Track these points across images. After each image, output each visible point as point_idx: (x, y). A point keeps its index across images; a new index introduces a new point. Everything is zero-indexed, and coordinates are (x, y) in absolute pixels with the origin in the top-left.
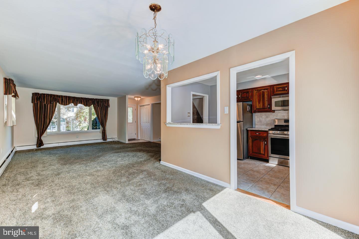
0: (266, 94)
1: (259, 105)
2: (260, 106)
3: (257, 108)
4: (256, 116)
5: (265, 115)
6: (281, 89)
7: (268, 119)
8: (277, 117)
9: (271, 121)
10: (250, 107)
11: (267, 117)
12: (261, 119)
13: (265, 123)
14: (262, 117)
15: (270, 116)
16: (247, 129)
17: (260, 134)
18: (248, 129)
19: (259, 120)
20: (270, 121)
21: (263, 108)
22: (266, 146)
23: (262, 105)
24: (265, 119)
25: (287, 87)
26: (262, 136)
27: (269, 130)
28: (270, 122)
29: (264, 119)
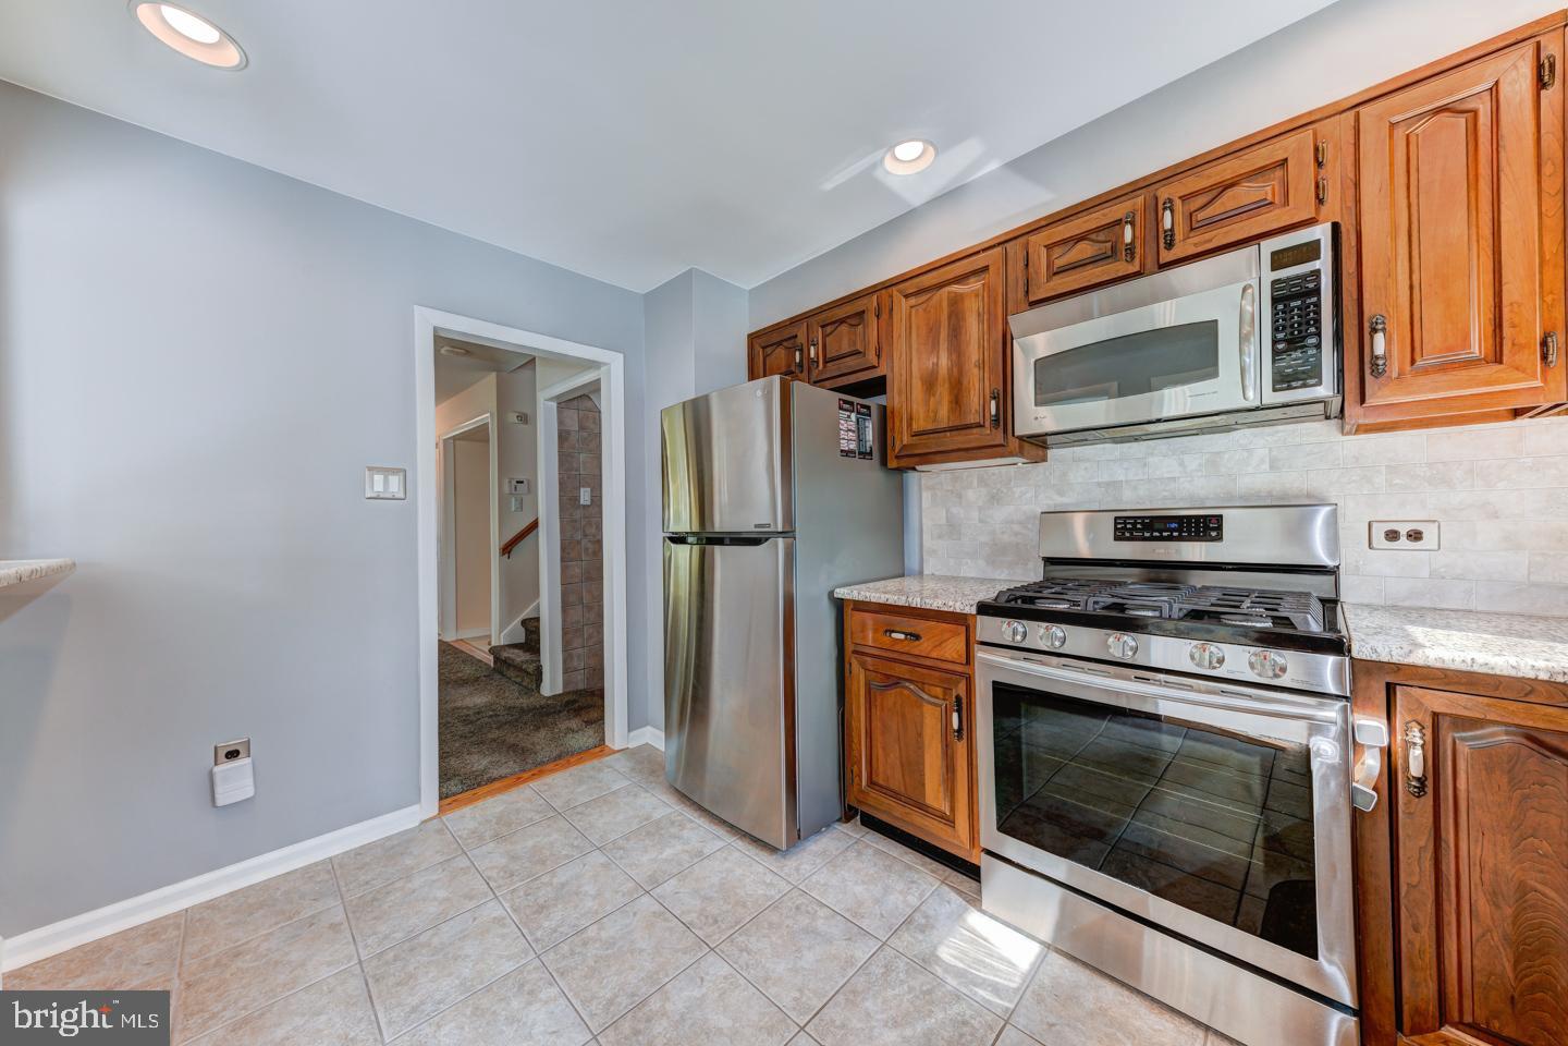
0: (972, 309)
1: (927, 402)
2: (936, 413)
3: (915, 427)
4: (924, 495)
5: (982, 482)
6: (1085, 250)
7: (1000, 514)
8: (1061, 493)
9: (1020, 523)
10: (869, 425)
11: (995, 499)
12: (954, 510)
13: (983, 539)
14: (960, 496)
15: (1017, 491)
16: (831, 594)
17: (917, 637)
18: (841, 593)
19: (944, 521)
20: (1016, 528)
21: (957, 423)
22: (961, 748)
23: (951, 402)
24: (980, 509)
25: (1133, 224)
26: (934, 655)
27: (984, 609)
28: (1016, 534)
29: (975, 514)
